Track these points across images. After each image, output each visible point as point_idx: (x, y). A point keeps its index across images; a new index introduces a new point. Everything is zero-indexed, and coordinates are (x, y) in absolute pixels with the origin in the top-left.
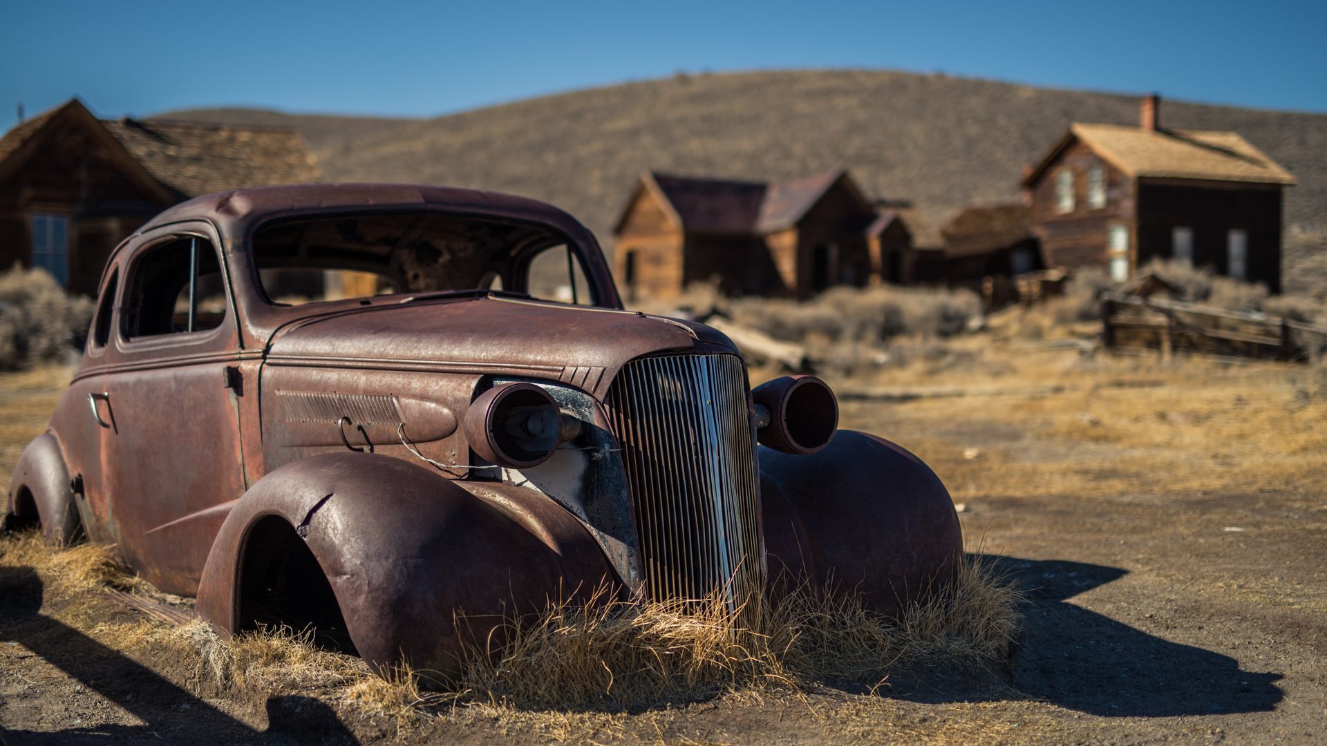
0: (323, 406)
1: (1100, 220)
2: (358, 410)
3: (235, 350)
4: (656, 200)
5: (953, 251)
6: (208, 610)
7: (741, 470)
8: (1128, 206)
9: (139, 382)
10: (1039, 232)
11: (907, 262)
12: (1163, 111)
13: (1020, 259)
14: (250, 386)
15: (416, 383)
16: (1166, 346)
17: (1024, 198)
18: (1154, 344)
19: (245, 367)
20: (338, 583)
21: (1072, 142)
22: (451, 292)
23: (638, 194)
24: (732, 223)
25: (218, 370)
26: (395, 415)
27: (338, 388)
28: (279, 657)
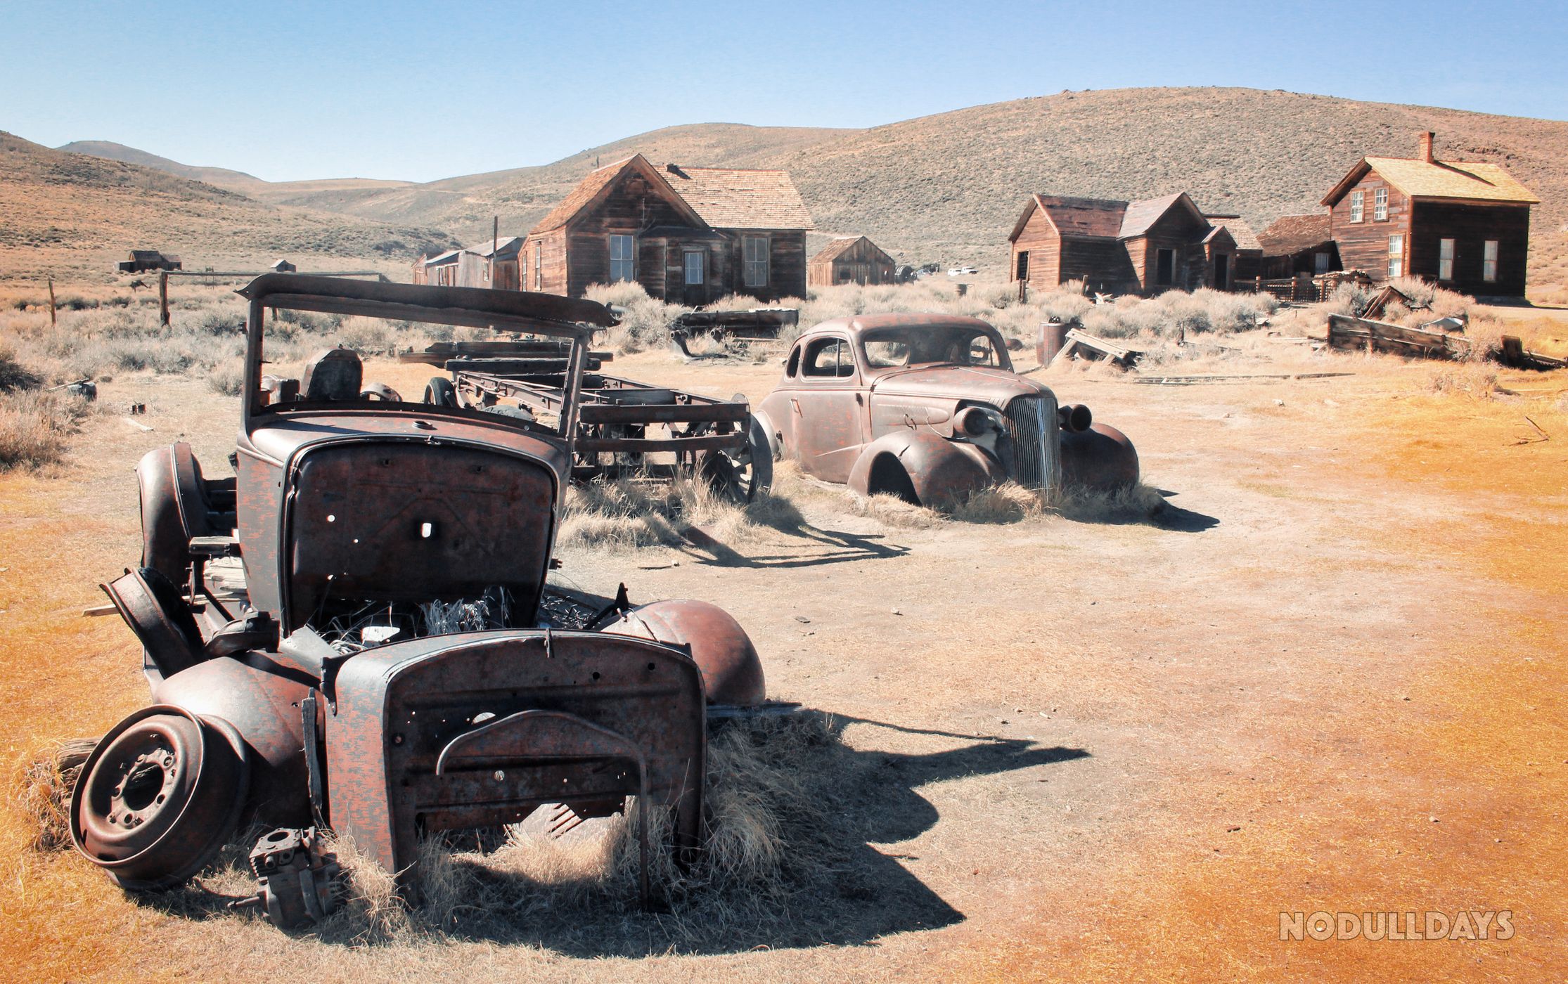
0: (897, 410)
1: (1382, 230)
2: (912, 412)
3: (859, 386)
4: (1042, 215)
5: (1268, 252)
6: (856, 486)
7: (1053, 439)
8: (1405, 221)
9: (813, 395)
10: (1338, 239)
11: (1230, 265)
12: (1437, 146)
13: (1321, 260)
14: (866, 402)
15: (934, 401)
16: (1369, 348)
17: (1327, 210)
18: (1360, 346)
19: (863, 394)
20: (912, 476)
21: (1365, 170)
22: (942, 363)
23: (1030, 211)
24: (1099, 230)
25: (853, 393)
26: (926, 414)
27: (903, 403)
28: (886, 503)
